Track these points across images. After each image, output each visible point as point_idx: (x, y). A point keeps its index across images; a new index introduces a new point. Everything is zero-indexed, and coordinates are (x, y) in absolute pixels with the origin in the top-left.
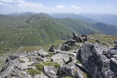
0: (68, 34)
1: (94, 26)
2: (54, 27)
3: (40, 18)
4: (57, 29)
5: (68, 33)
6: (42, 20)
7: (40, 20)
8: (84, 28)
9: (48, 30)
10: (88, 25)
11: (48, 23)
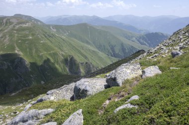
0: (86, 61)
1: (142, 41)
2: (50, 44)
3: (11, 23)
4: (56, 48)
5: (86, 58)
6: (17, 27)
7: (11, 27)
8: (122, 45)
9: (34, 51)
10: (129, 40)
11: (33, 35)
